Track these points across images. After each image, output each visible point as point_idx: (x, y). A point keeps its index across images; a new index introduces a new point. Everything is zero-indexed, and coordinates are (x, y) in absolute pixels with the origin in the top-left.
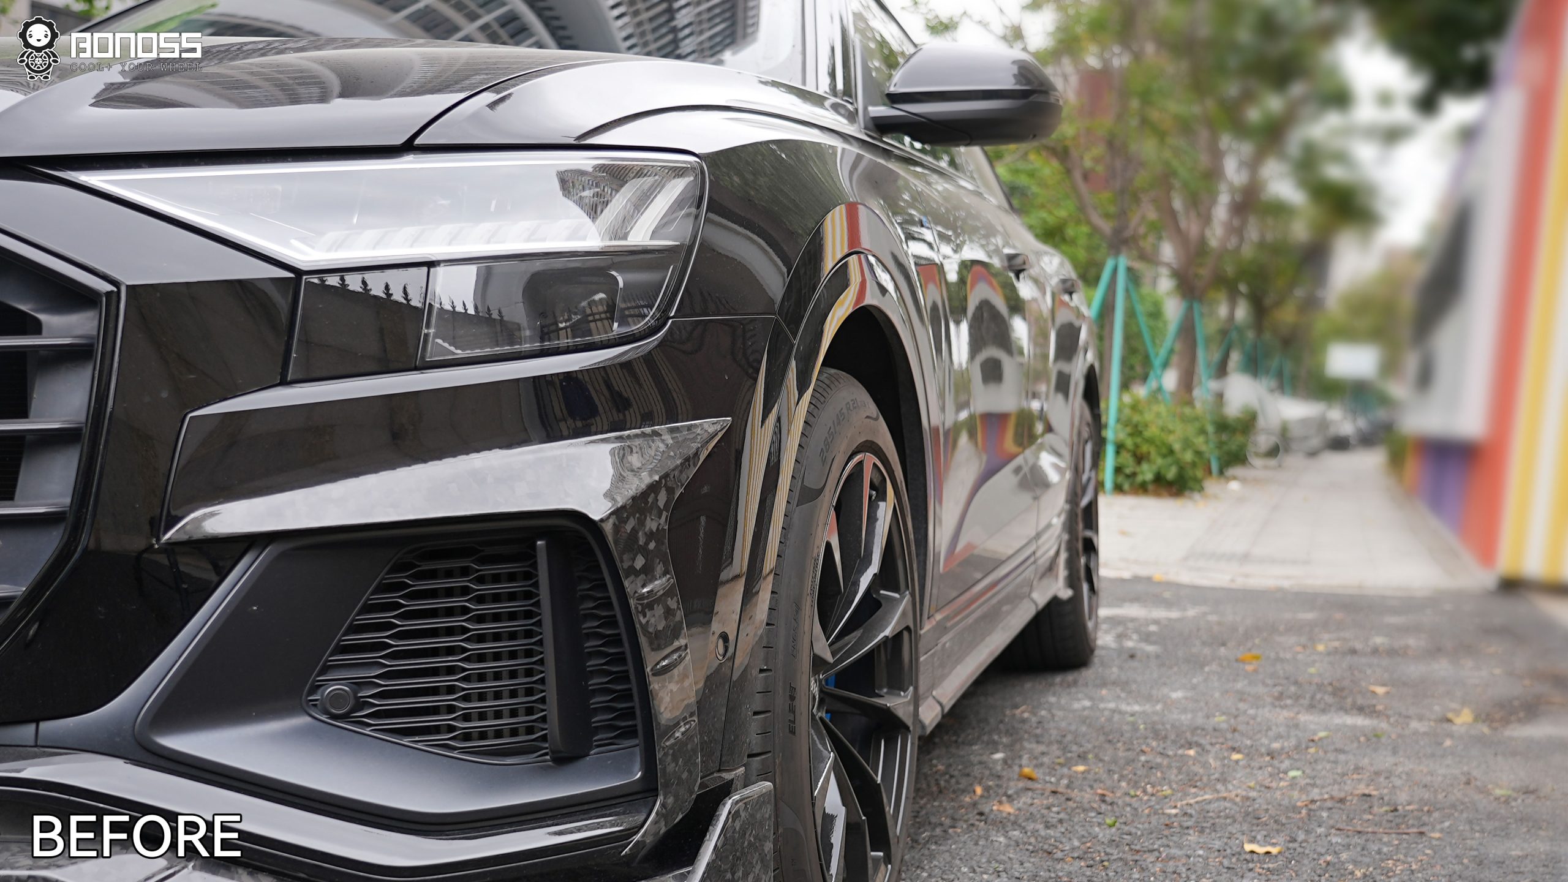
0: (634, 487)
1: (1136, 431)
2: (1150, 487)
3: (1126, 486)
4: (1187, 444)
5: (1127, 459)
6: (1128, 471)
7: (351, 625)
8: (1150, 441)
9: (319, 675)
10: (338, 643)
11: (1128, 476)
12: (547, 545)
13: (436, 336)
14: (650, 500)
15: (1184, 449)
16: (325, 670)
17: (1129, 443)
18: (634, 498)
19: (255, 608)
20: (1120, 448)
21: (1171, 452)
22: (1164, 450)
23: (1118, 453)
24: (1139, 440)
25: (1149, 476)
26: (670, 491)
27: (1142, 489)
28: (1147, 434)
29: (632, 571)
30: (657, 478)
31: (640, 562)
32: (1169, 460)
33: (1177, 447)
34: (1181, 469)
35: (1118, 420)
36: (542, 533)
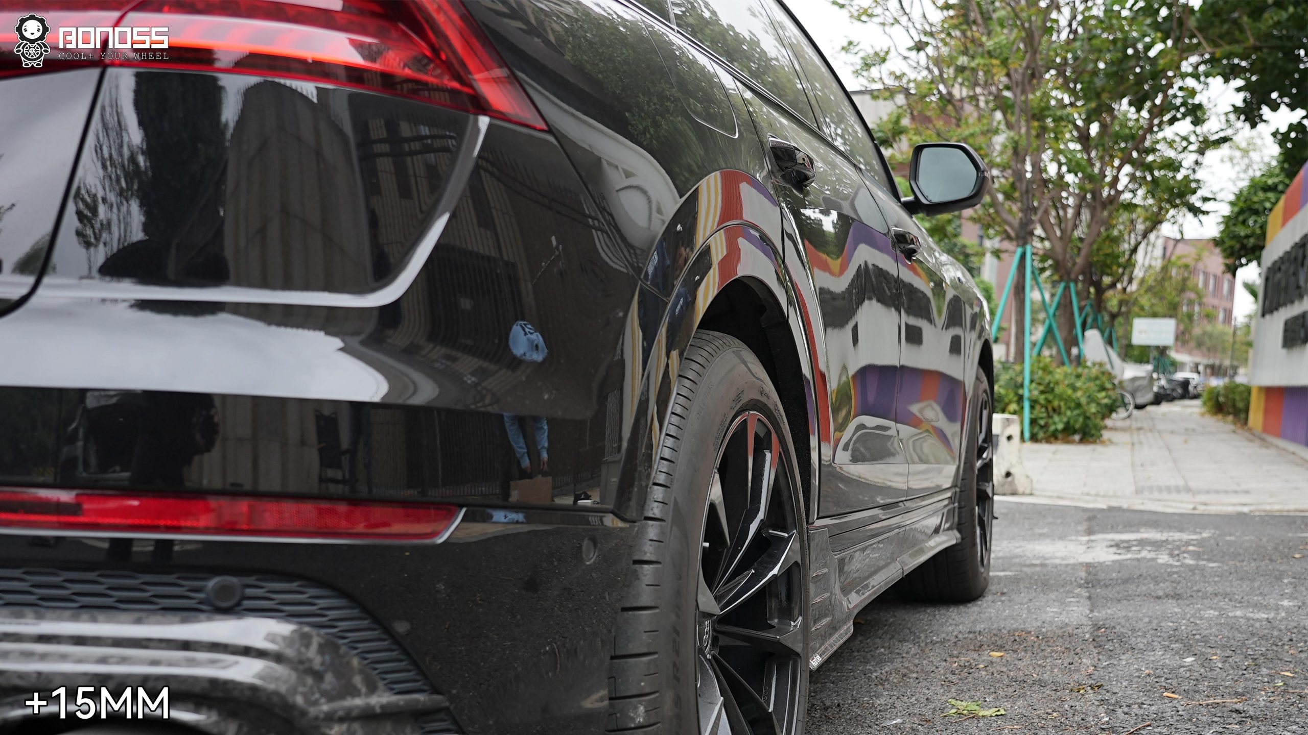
1: (1048, 389)
2: (1060, 436)
3: (1041, 435)
4: (1091, 399)
5: (1040, 412)
6: (1042, 422)
8: (1060, 397)
11: (1042, 427)
15: (1088, 403)
17: (1042, 399)
20: (1034, 403)
21: (1079, 405)
22: (1073, 405)
23: (1032, 407)
24: (1050, 397)
25: (1060, 426)
27: (1053, 437)
28: (1058, 390)
32: (1076, 412)
33: (1083, 401)
34: (1087, 418)
35: (1032, 381)
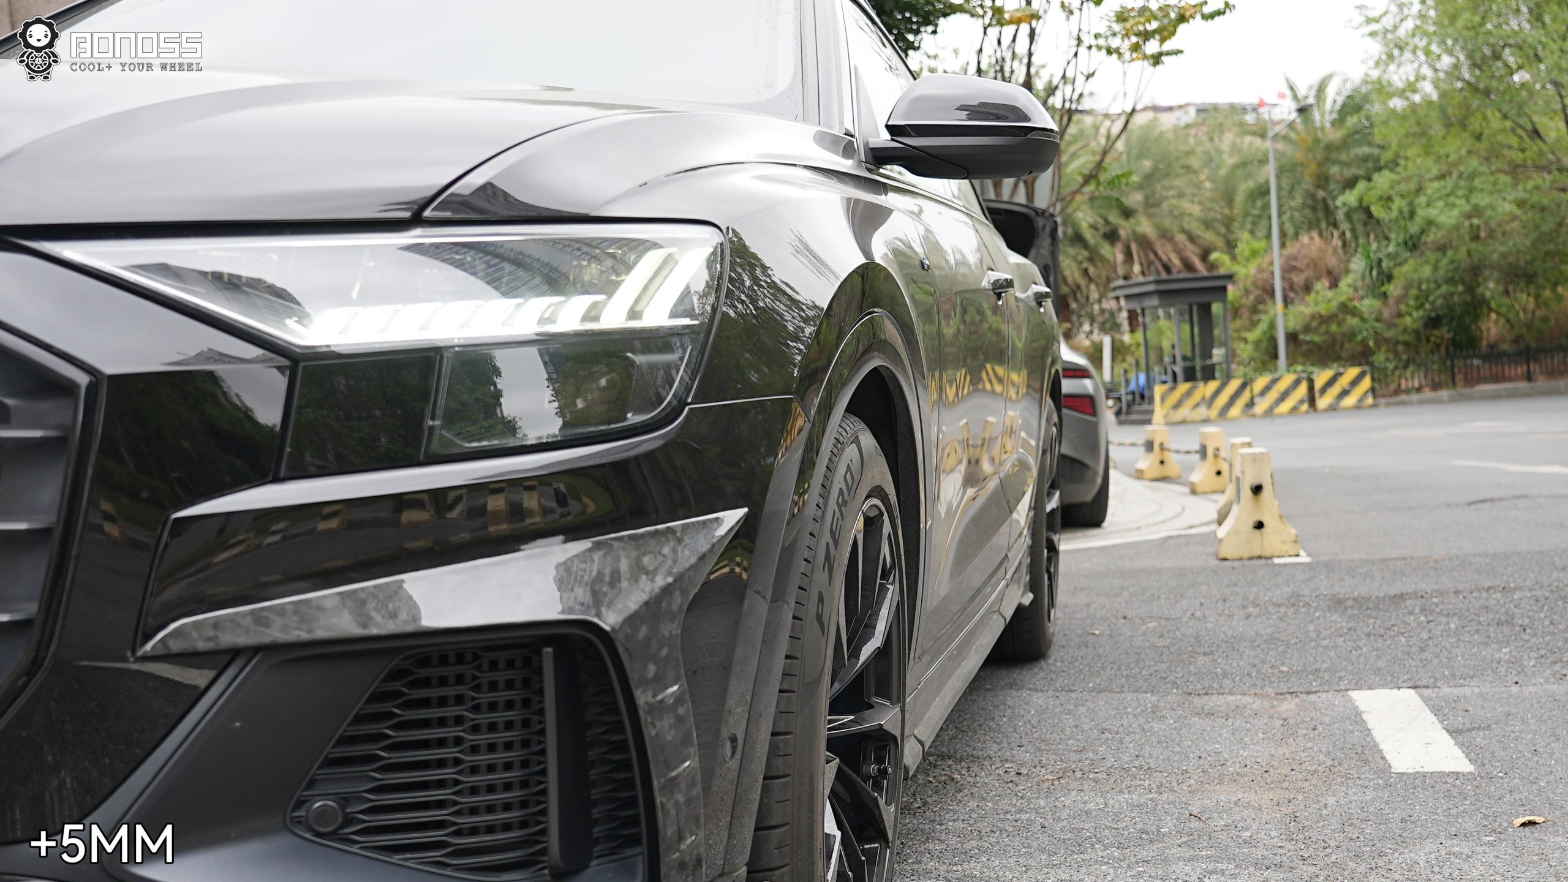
0: (647, 589)
7: (341, 737)
9: (304, 790)
10: (326, 757)
12: (554, 650)
13: (442, 427)
14: (664, 604)
16: (311, 784)
18: (647, 603)
19: (238, 724)
26: (684, 592)
29: (645, 682)
30: (670, 580)
31: (652, 669)
36: (549, 640)
